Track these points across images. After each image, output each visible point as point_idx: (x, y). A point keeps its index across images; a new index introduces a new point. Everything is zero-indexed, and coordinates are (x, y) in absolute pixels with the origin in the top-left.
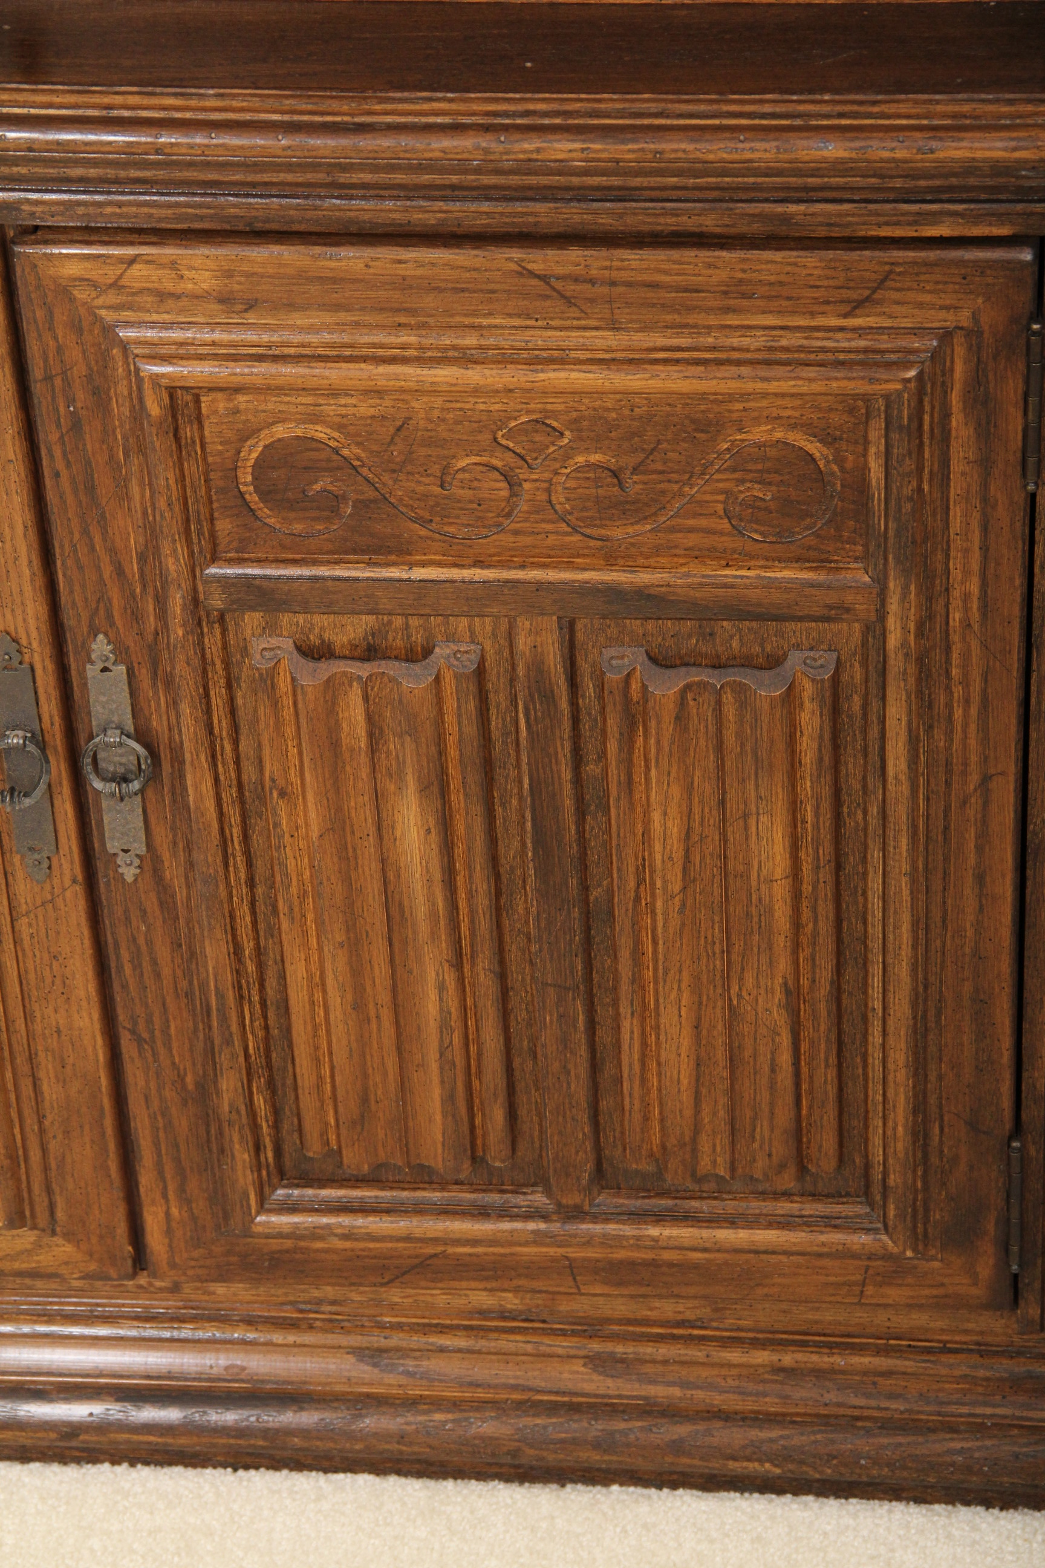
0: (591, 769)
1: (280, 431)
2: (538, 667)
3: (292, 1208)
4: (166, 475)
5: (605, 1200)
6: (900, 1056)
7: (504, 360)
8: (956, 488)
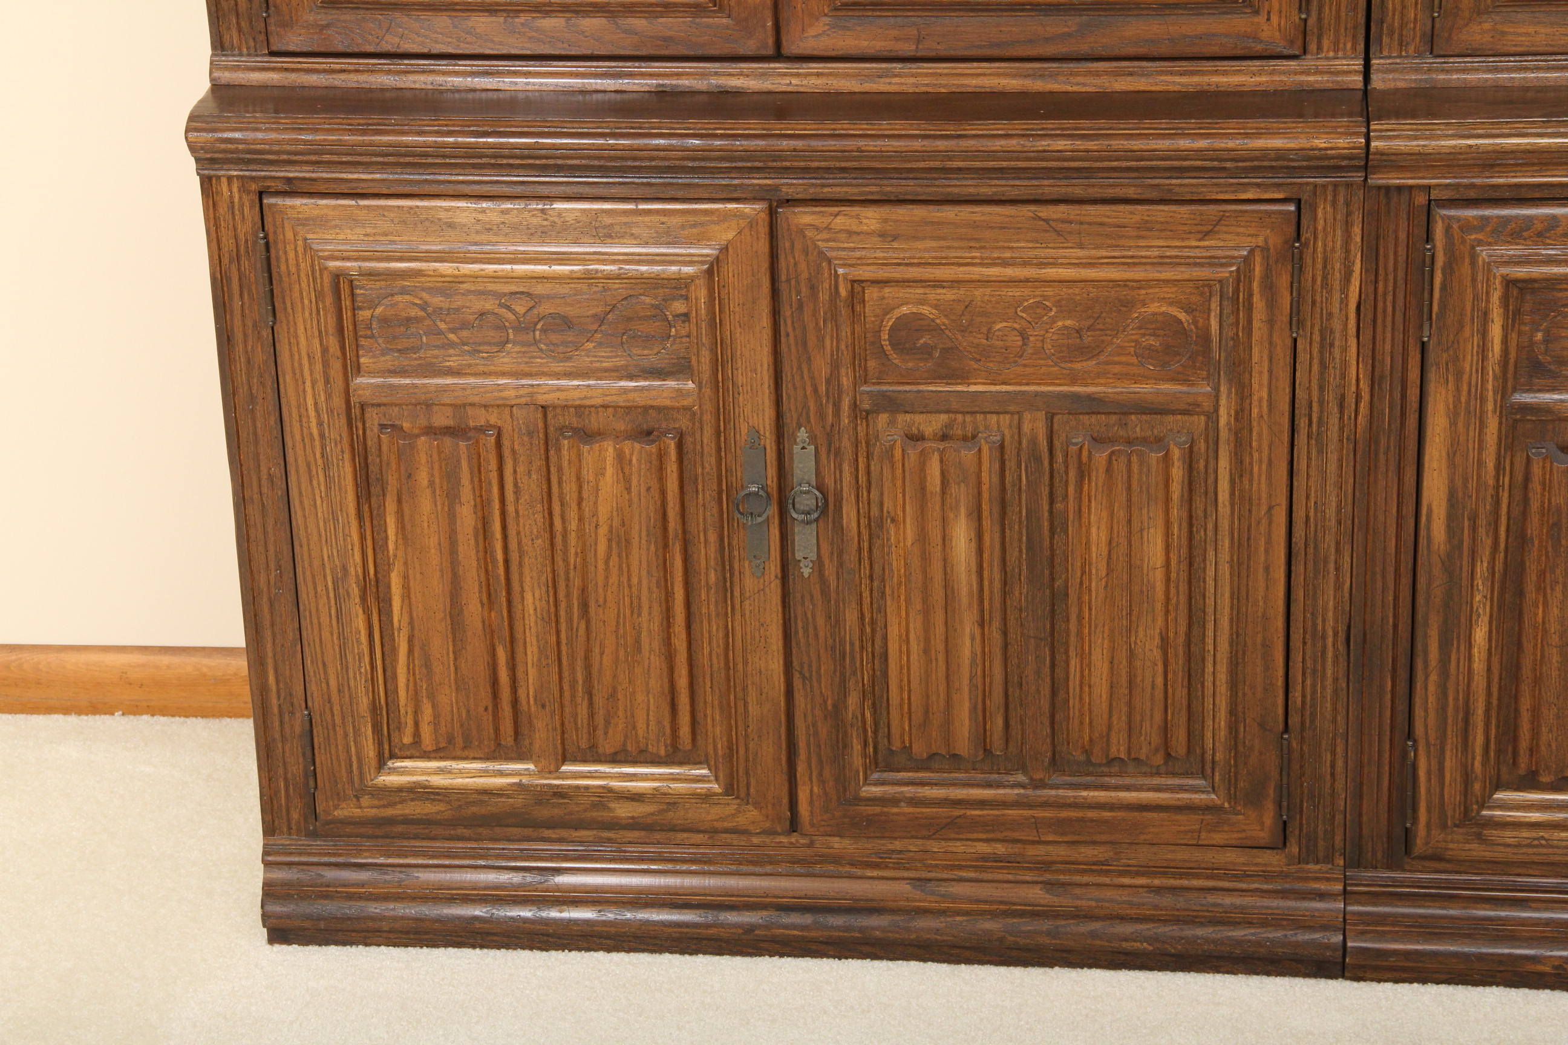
0: (1059, 506)
1: (905, 309)
2: (1033, 441)
3: (883, 783)
4: (846, 331)
5: (1057, 779)
6: (1223, 677)
7: (1025, 264)
8: (1256, 336)
